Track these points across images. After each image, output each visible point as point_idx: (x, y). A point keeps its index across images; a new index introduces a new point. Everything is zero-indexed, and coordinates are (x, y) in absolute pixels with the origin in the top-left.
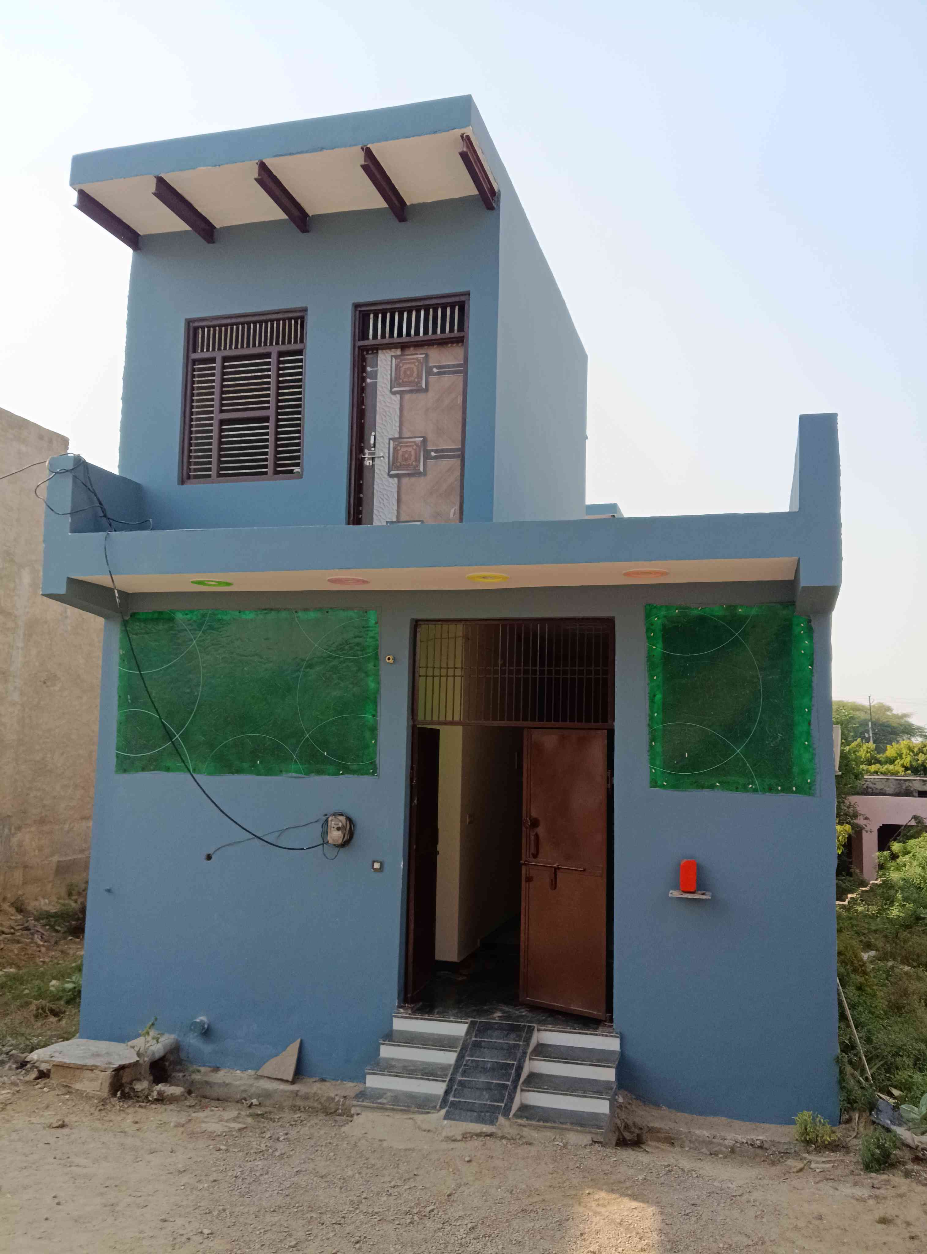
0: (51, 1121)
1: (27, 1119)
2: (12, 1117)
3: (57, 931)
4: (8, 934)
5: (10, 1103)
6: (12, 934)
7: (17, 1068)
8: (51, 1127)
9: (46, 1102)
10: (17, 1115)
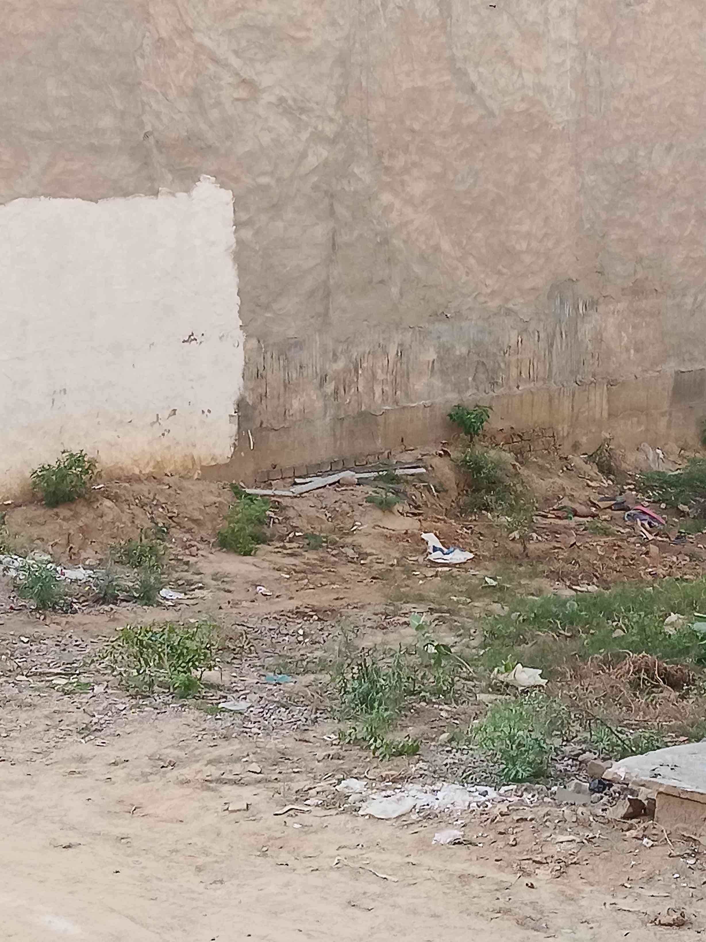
0: (658, 909)
1: (609, 900)
2: (579, 891)
3: (682, 514)
4: (587, 517)
5: (575, 863)
6: (593, 516)
7: (592, 791)
8: (656, 922)
9: (648, 868)
10: (588, 888)
